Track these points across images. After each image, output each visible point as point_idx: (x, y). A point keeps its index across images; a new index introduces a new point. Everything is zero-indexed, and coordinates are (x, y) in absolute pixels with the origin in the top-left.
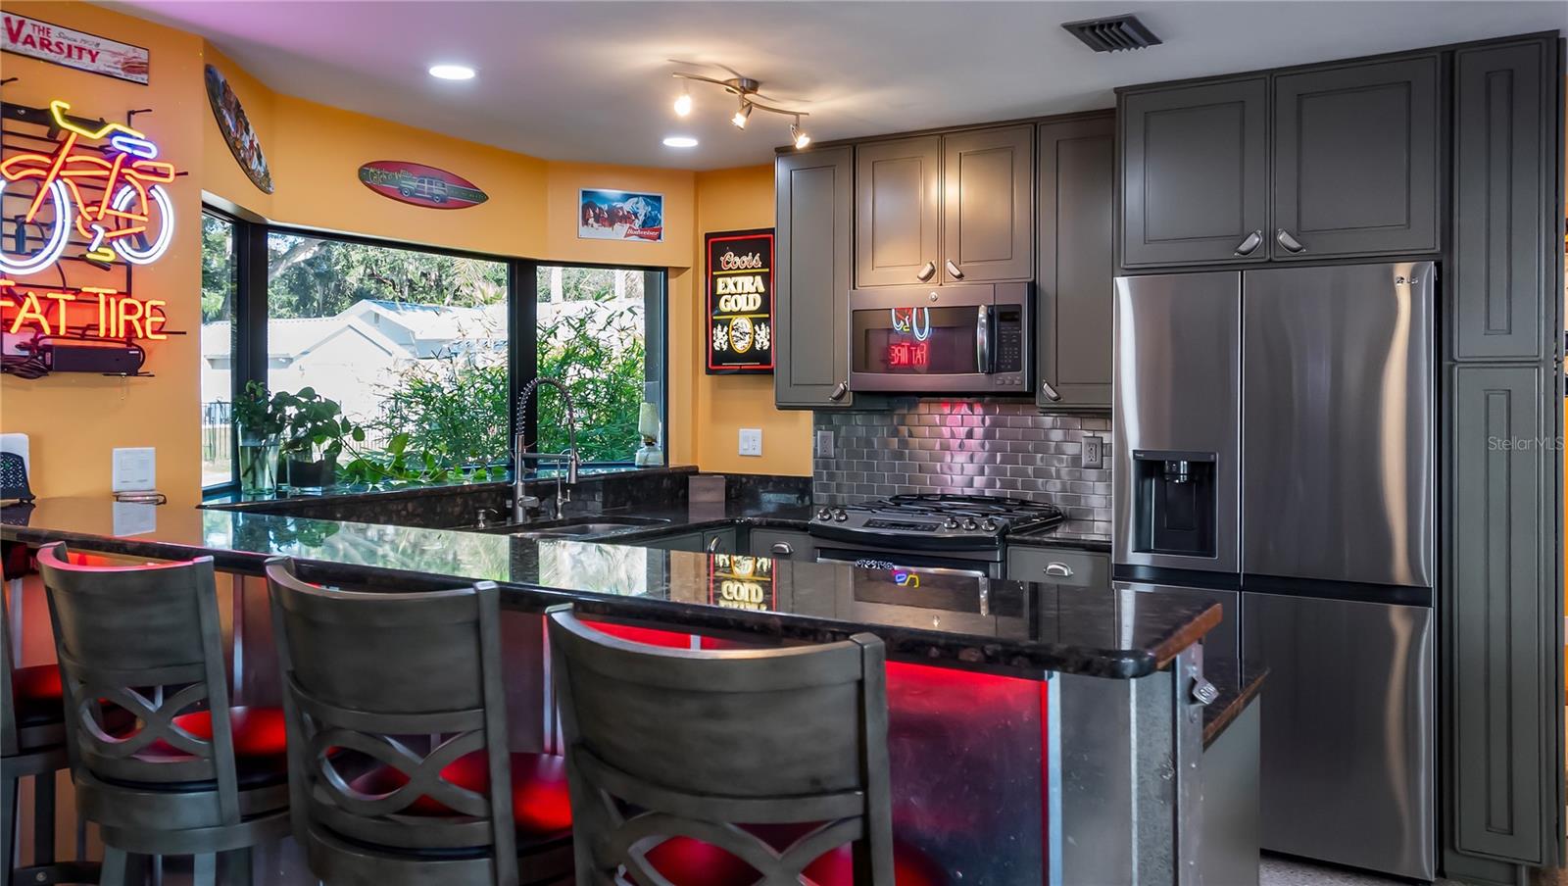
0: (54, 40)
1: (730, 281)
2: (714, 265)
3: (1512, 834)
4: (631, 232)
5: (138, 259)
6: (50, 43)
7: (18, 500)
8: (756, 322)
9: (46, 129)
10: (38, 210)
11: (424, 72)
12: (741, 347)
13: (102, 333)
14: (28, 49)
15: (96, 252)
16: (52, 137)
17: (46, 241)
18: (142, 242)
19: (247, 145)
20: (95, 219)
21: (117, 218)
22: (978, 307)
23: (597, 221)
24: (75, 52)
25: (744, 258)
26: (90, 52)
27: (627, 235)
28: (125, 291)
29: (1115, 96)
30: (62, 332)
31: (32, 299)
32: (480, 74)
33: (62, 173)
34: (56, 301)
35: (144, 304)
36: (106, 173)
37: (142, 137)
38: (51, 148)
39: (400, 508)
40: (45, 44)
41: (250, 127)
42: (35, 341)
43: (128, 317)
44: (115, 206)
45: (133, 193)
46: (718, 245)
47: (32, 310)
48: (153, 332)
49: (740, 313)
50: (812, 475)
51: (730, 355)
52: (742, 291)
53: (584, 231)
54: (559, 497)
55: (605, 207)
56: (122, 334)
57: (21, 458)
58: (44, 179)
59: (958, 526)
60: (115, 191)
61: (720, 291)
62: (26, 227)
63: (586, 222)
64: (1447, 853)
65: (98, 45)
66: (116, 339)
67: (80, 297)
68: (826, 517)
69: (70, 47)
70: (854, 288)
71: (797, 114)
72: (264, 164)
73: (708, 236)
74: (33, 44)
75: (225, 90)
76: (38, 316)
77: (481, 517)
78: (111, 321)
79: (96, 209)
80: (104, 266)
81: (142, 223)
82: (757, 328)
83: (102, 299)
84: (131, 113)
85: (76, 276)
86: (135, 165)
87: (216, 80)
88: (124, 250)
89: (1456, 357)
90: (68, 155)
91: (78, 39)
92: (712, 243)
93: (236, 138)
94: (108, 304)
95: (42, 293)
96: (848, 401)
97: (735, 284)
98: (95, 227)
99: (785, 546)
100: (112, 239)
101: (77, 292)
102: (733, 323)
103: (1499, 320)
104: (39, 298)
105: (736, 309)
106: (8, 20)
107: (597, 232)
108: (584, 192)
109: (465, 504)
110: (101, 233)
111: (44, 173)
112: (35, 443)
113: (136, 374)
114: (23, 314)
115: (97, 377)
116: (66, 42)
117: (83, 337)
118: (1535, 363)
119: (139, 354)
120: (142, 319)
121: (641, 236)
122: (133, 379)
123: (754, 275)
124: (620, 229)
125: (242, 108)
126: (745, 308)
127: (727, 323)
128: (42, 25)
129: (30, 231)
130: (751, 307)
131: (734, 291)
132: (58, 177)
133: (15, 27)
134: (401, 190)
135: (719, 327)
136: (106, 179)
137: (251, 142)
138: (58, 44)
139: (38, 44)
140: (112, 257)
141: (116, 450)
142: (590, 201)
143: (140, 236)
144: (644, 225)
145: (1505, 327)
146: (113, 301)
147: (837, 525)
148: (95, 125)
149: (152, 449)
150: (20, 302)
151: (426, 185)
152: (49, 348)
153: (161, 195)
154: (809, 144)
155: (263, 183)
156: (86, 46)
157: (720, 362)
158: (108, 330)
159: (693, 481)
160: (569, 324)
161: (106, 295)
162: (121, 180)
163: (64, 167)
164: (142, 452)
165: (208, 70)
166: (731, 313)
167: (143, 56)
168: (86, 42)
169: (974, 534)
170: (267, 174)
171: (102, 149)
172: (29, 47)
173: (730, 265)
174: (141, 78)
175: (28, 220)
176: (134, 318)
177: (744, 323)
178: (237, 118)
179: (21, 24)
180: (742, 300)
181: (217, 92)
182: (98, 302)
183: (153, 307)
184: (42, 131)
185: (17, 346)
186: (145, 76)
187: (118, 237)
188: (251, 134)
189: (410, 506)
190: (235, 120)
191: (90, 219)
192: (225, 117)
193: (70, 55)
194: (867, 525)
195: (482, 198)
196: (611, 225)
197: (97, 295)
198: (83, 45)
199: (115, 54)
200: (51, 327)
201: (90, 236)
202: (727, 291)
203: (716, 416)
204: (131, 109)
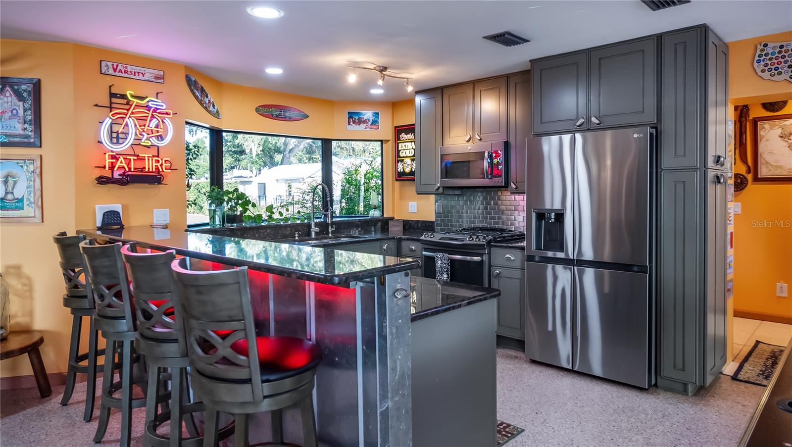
0: (129, 70)
1: (403, 144)
2: (397, 139)
3: (684, 371)
4: (367, 127)
5: (161, 144)
6: (128, 71)
7: (119, 227)
8: (413, 160)
9: (126, 101)
10: (123, 128)
11: (264, 72)
12: (407, 170)
13: (147, 170)
14: (120, 74)
15: (144, 142)
16: (128, 104)
17: (126, 139)
18: (160, 138)
19: (207, 102)
20: (144, 131)
21: (152, 130)
22: (485, 152)
23: (354, 123)
24: (137, 74)
25: (408, 135)
26: (142, 73)
27: (365, 128)
28: (157, 155)
29: (530, 63)
30: (132, 170)
31: (121, 159)
32: (285, 71)
33: (131, 116)
34: (130, 159)
35: (162, 160)
36: (147, 115)
37: (160, 101)
38: (127, 107)
39: (264, 231)
40: (126, 72)
41: (209, 95)
42: (124, 173)
43: (156, 164)
44: (150, 126)
45: (157, 121)
46: (399, 131)
47: (121, 163)
48: (166, 169)
49: (407, 157)
50: (434, 220)
51: (404, 173)
52: (408, 148)
53: (349, 128)
54: (330, 228)
55: (357, 118)
56: (154, 170)
57: (119, 213)
58: (125, 118)
59: (473, 239)
60: (150, 121)
61: (400, 149)
62: (119, 134)
63: (349, 124)
64: (659, 378)
65: (145, 71)
66: (152, 172)
67: (139, 158)
68: (426, 236)
69: (135, 72)
70: (443, 146)
71: (408, 79)
72: (216, 107)
73: (396, 127)
74: (122, 72)
75: (196, 83)
76: (124, 164)
77: (297, 235)
78: (150, 165)
79: (144, 127)
80: (148, 147)
81: (161, 132)
82: (413, 162)
83: (147, 158)
84: (157, 93)
85: (138, 150)
86: (158, 111)
87: (191, 80)
88: (154, 141)
89: (663, 167)
90: (134, 109)
91: (138, 69)
92: (397, 130)
93: (202, 100)
94: (149, 159)
95: (125, 157)
96: (441, 191)
97: (405, 146)
98: (143, 133)
99: (413, 248)
100: (150, 137)
101: (138, 156)
102: (404, 161)
103: (680, 152)
104: (124, 158)
105: (405, 156)
106: (113, 65)
107: (354, 127)
108: (348, 112)
109: (291, 230)
110: (146, 136)
111: (124, 116)
112: (124, 207)
113: (161, 184)
114: (118, 164)
115: (147, 185)
116: (133, 71)
117: (142, 171)
118: (695, 169)
119: (161, 178)
120: (161, 165)
121: (371, 128)
122: (160, 185)
123: (411, 142)
124: (363, 126)
125: (204, 89)
126: (409, 155)
127: (402, 161)
128: (125, 65)
129: (121, 136)
130: (411, 155)
131: (405, 148)
132: (130, 117)
133: (115, 67)
134: (272, 115)
135: (400, 162)
136: (147, 117)
137: (209, 101)
138: (130, 72)
139: (123, 72)
140: (150, 144)
141: (155, 210)
142: (351, 115)
143: (161, 136)
144: (372, 124)
145: (683, 154)
146: (150, 159)
147: (430, 239)
148: (142, 98)
149: (168, 210)
150: (117, 160)
151: (283, 113)
152: (128, 175)
153: (168, 121)
154: (413, 90)
155: (217, 115)
156: (141, 71)
157: (401, 177)
158: (149, 169)
159: (390, 223)
160: (367, 163)
161: (148, 157)
162: (153, 117)
163: (132, 113)
164: (165, 211)
165: (187, 76)
166: (404, 157)
167: (161, 73)
168: (140, 70)
169: (478, 243)
170: (217, 112)
171: (147, 106)
172: (121, 73)
173: (403, 139)
174: (161, 81)
175: (119, 132)
176: (159, 165)
177: (408, 161)
178: (202, 92)
179: (117, 66)
180: (407, 152)
181: (192, 84)
182: (145, 159)
183: (166, 161)
184: (124, 101)
185: (119, 175)
186: (162, 80)
187: (152, 137)
188: (209, 98)
189: (268, 231)
190: (200, 93)
191: (142, 131)
192: (195, 93)
193: (135, 75)
194: (440, 239)
195: (307, 117)
196: (359, 124)
197: (145, 157)
198: (139, 71)
199: (151, 73)
200: (128, 168)
201: (142, 137)
202: (402, 148)
203: (401, 197)
204: (157, 92)
